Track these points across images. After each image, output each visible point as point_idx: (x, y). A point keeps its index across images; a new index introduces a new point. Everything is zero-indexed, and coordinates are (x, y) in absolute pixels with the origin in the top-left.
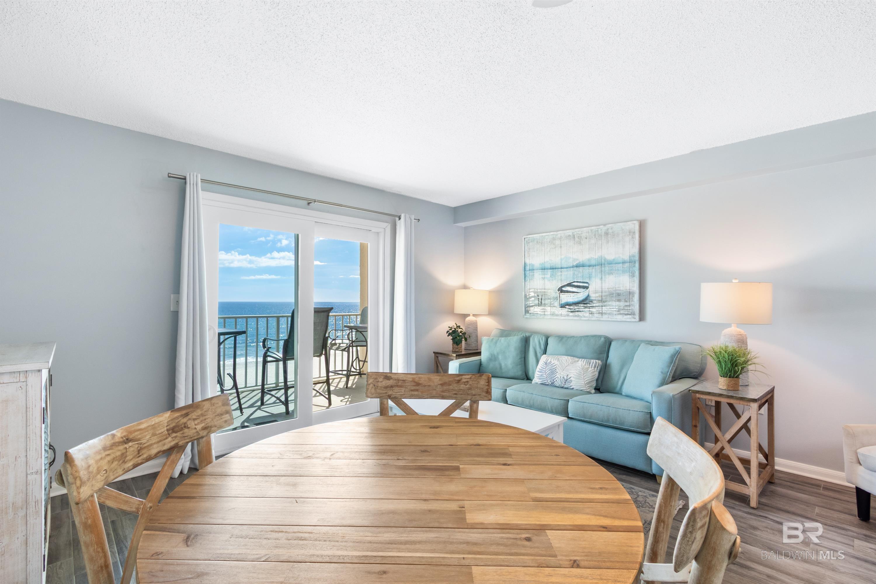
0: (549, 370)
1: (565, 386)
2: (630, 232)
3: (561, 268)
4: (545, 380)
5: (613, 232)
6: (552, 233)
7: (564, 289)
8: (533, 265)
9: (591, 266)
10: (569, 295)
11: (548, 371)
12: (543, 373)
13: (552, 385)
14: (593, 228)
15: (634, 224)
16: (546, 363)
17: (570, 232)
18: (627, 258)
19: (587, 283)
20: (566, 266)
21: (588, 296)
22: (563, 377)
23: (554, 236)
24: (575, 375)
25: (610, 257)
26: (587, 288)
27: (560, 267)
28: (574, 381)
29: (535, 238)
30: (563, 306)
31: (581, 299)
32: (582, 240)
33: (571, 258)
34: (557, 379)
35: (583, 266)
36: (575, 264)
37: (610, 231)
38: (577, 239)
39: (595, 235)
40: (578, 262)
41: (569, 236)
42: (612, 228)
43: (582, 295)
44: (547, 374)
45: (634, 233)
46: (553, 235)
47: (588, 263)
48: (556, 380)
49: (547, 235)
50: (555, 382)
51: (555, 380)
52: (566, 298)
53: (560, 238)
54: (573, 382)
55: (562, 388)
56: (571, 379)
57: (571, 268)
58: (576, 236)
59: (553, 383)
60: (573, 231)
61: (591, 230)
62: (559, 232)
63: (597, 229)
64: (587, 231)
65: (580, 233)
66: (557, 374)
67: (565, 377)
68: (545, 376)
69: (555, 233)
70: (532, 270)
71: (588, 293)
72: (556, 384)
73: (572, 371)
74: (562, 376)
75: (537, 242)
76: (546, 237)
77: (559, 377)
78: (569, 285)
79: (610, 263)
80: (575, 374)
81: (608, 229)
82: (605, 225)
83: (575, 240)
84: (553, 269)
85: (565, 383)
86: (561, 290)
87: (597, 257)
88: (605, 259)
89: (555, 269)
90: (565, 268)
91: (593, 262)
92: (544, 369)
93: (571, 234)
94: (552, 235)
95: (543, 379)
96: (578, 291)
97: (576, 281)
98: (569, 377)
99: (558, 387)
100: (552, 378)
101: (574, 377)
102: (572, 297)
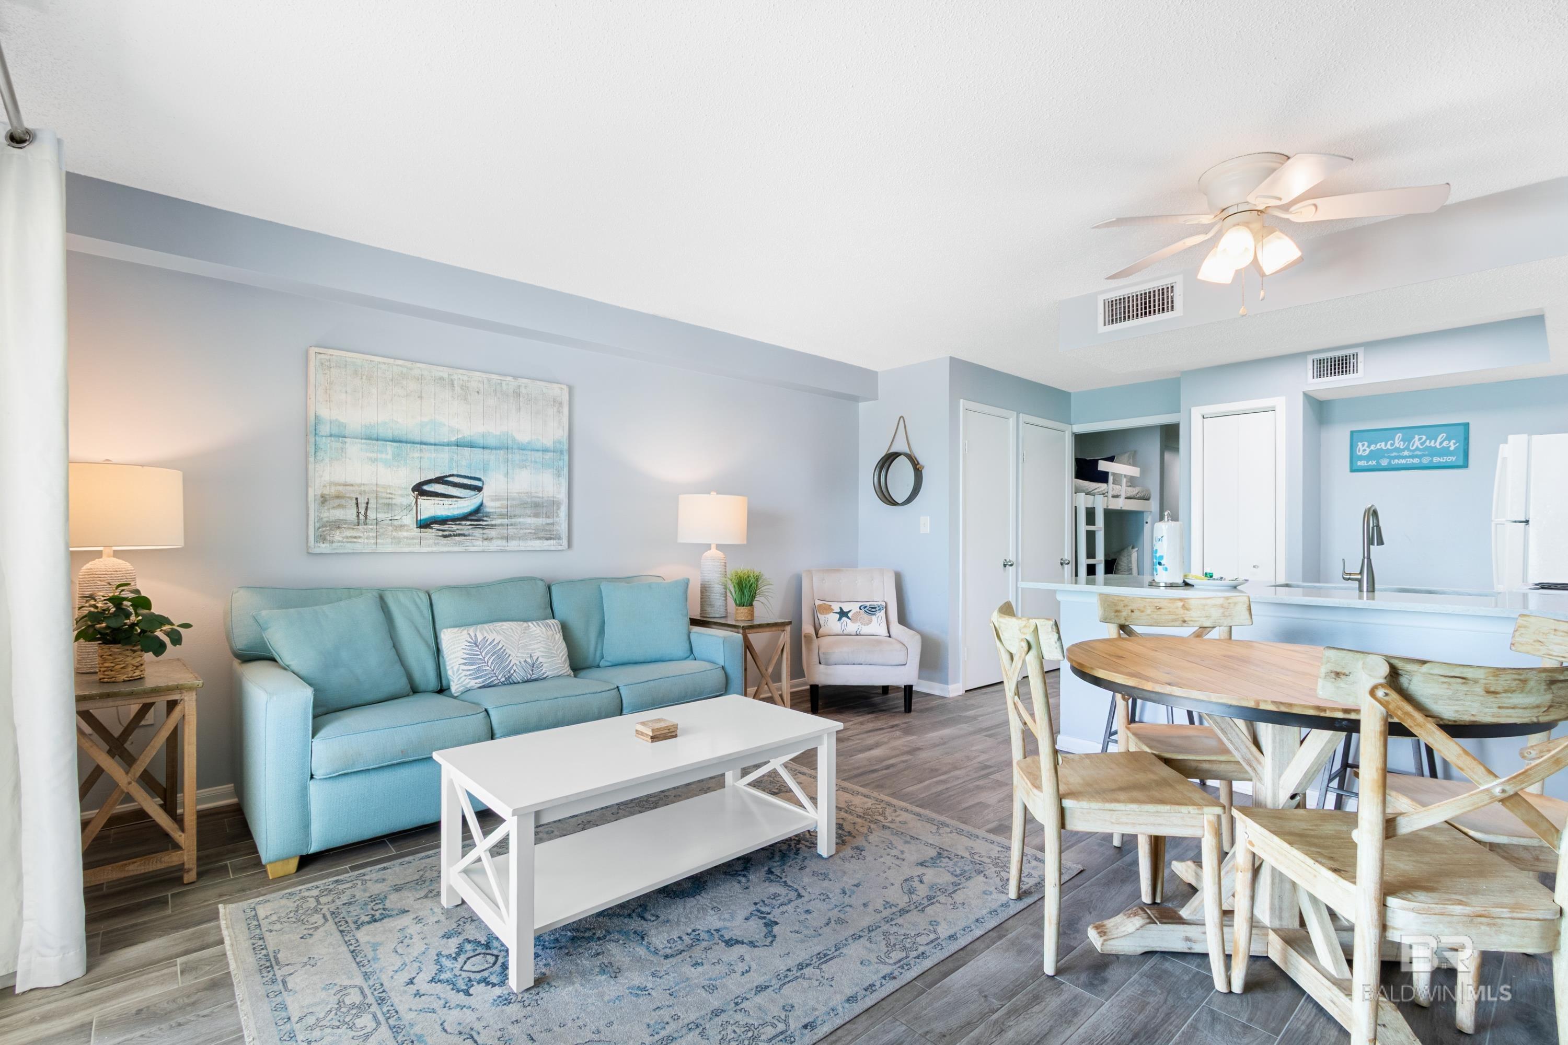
0: (492, 655)
1: (534, 677)
2: (554, 401)
3: (421, 443)
4: (492, 677)
5: (528, 394)
6: (400, 362)
7: (426, 488)
8: (342, 426)
9: (487, 448)
10: (441, 503)
11: (489, 658)
12: (479, 664)
13: (509, 682)
14: (493, 376)
15: (562, 389)
16: (475, 644)
17: (444, 372)
18: (549, 443)
19: (479, 479)
20: (433, 441)
21: (482, 504)
22: (525, 661)
23: (405, 370)
24: (542, 652)
25: (523, 437)
26: (479, 489)
27: (418, 439)
28: (545, 663)
29: (347, 359)
30: (425, 525)
31: (467, 510)
32: (470, 394)
33: (445, 425)
34: (515, 668)
35: (471, 445)
36: (453, 439)
37: (523, 390)
38: (457, 389)
39: (495, 391)
40: (460, 436)
41: (441, 378)
42: (526, 387)
43: (465, 504)
44: (489, 664)
45: (561, 404)
46: (401, 366)
47: (480, 442)
48: (515, 671)
49: (384, 363)
50: (512, 674)
51: (512, 672)
52: (431, 508)
53: (420, 379)
54: (545, 665)
55: (527, 681)
56: (540, 660)
57: (444, 445)
58: (456, 383)
59: (509, 677)
60: (451, 371)
61: (489, 380)
62: (418, 365)
63: (499, 381)
64: (481, 379)
65: (465, 378)
66: (510, 658)
67: (529, 660)
68: (489, 668)
69: (408, 364)
70: (339, 436)
71: (481, 500)
72: (517, 677)
73: (536, 646)
74: (522, 660)
75: (356, 372)
76: (383, 367)
77: (518, 663)
78: (440, 480)
79: (522, 448)
80: (542, 649)
81: (519, 386)
82: (515, 377)
83: (453, 390)
84: (400, 442)
85: (532, 671)
86: (420, 490)
87: (498, 433)
88: (514, 440)
89: (407, 442)
90: (431, 444)
91: (492, 442)
92: (478, 655)
93: (445, 375)
94: (397, 365)
95: (486, 675)
96: (459, 495)
97: (455, 473)
98: (535, 658)
99: (519, 683)
100: (504, 668)
101: (543, 657)
102: (446, 507)
